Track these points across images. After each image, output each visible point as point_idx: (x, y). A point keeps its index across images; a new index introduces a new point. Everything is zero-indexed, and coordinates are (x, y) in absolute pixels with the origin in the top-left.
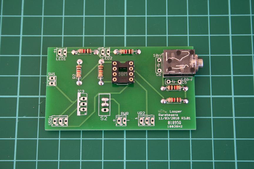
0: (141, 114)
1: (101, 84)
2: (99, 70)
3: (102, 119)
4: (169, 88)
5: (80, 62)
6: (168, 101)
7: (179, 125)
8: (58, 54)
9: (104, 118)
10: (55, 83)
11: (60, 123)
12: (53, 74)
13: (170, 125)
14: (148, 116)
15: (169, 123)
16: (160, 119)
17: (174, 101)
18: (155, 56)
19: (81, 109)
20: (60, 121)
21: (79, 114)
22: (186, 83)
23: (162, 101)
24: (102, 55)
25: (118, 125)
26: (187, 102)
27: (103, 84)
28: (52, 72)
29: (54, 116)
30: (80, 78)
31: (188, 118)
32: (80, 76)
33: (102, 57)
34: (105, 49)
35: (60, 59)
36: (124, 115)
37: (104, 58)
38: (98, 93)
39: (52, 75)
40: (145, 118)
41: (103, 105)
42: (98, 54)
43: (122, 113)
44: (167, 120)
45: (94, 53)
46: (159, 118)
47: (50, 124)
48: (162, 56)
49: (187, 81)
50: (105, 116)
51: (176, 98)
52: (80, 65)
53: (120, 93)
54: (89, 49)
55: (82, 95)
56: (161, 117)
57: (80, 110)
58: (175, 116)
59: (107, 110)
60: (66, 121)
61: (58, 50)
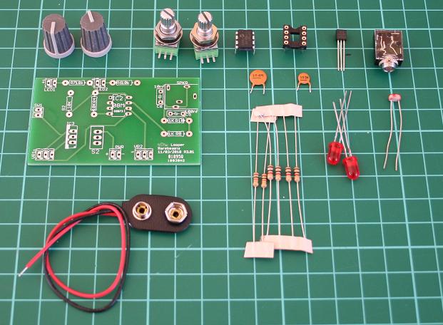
0: (138, 148)
1: (94, 115)
3: (94, 153)
5: (71, 93)
7: (181, 159)
8: (46, 85)
9: (96, 152)
10: (42, 115)
12: (40, 106)
13: (171, 159)
14: (146, 150)
15: (169, 156)
16: (159, 153)
18: (156, 87)
19: (70, 143)
20: (46, 155)
21: (67, 147)
22: (190, 115)
23: (162, 134)
24: (96, 86)
25: (112, 159)
26: (191, 134)
28: (38, 103)
29: (39, 150)
30: (71, 109)
31: (191, 152)
33: (96, 88)
34: (100, 80)
35: (49, 90)
36: (119, 148)
37: (99, 89)
38: (89, 125)
39: (38, 107)
40: (142, 152)
41: (95, 137)
42: (92, 85)
43: (116, 146)
44: (168, 154)
45: (88, 84)
47: (33, 157)
48: (164, 87)
50: (97, 149)
52: (71, 95)
53: (114, 125)
55: (71, 128)
56: (160, 150)
57: (68, 143)
58: (177, 150)
59: (100, 143)
60: (52, 155)
61: (47, 80)
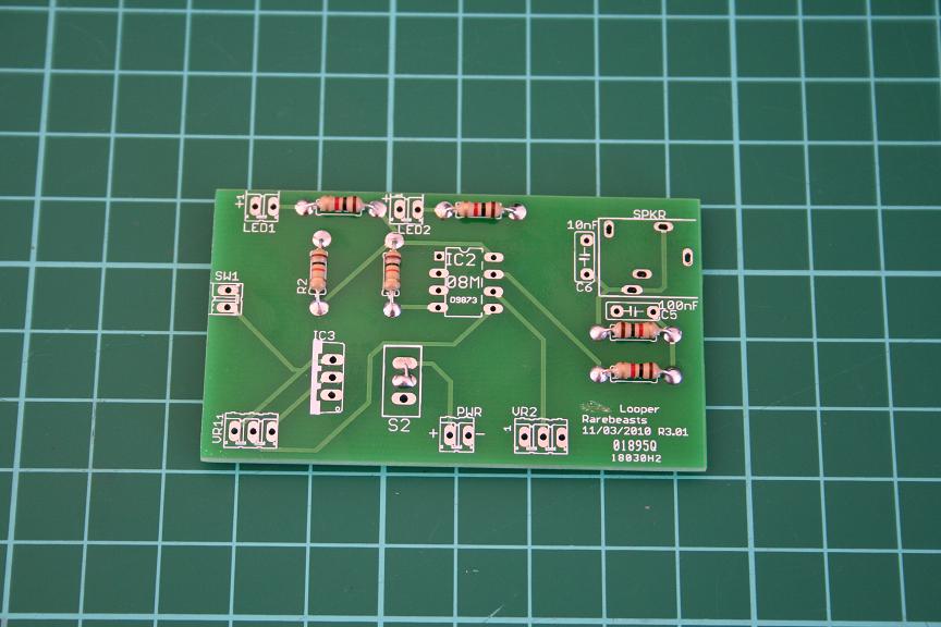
0: (524, 416)
1: (393, 313)
2: (386, 265)
3: (394, 428)
4: (617, 329)
5: (322, 239)
6: (613, 375)
7: (650, 453)
8: (248, 213)
9: (401, 425)
10: (239, 305)
11: (253, 438)
12: (233, 277)
13: (620, 451)
14: (547, 422)
15: (616, 445)
16: (585, 433)
17: (633, 373)
18: (574, 226)
19: (325, 395)
20: (253, 431)
21: (315, 409)
22: (674, 316)
23: (594, 375)
24: (396, 220)
25: (447, 448)
26: (677, 378)
27: (397, 313)
28: (227, 269)
29: (233, 416)
30: (323, 292)
31: (679, 432)
32: (323, 285)
33: (397, 226)
34: (408, 199)
35: (258, 227)
36: (467, 416)
37: (403, 229)
38: (380, 342)
39: (227, 281)
40: (537, 428)
41: (397, 381)
42: (382, 214)
43: (461, 410)
44: (611, 438)
45: (371, 212)
46: (585, 428)
47: (218, 439)
48: (596, 228)
49: (678, 312)
50: (405, 418)
51: (641, 365)
52: (323, 248)
53: (455, 344)
54: (355, 198)
55: (327, 349)
56: (589, 425)
57: (319, 398)
58: (637, 425)
59: (412, 399)
60: (272, 432)
61: (250, 198)
